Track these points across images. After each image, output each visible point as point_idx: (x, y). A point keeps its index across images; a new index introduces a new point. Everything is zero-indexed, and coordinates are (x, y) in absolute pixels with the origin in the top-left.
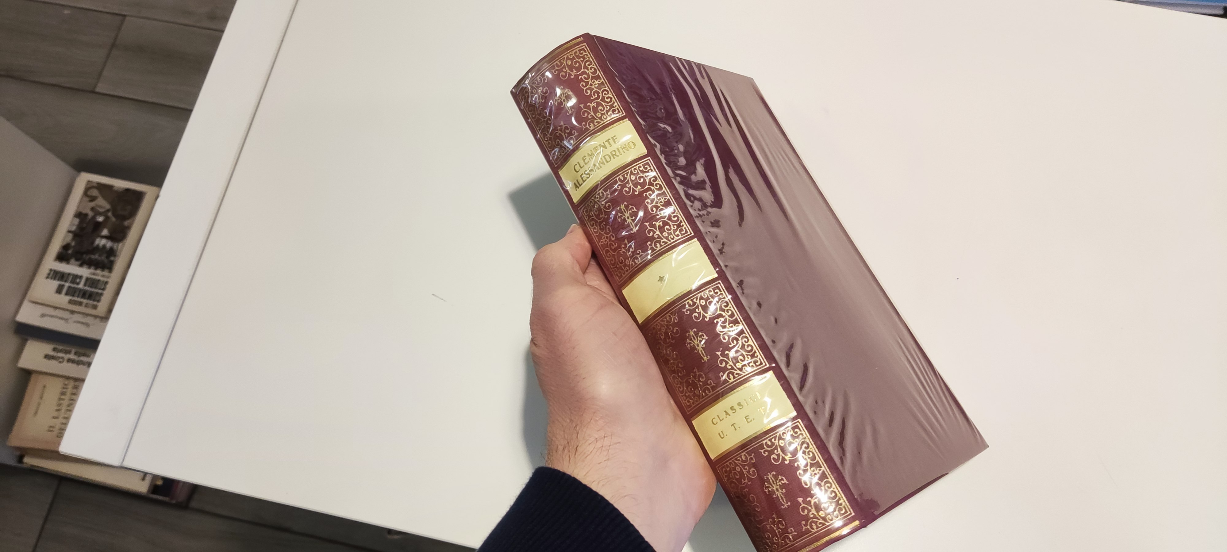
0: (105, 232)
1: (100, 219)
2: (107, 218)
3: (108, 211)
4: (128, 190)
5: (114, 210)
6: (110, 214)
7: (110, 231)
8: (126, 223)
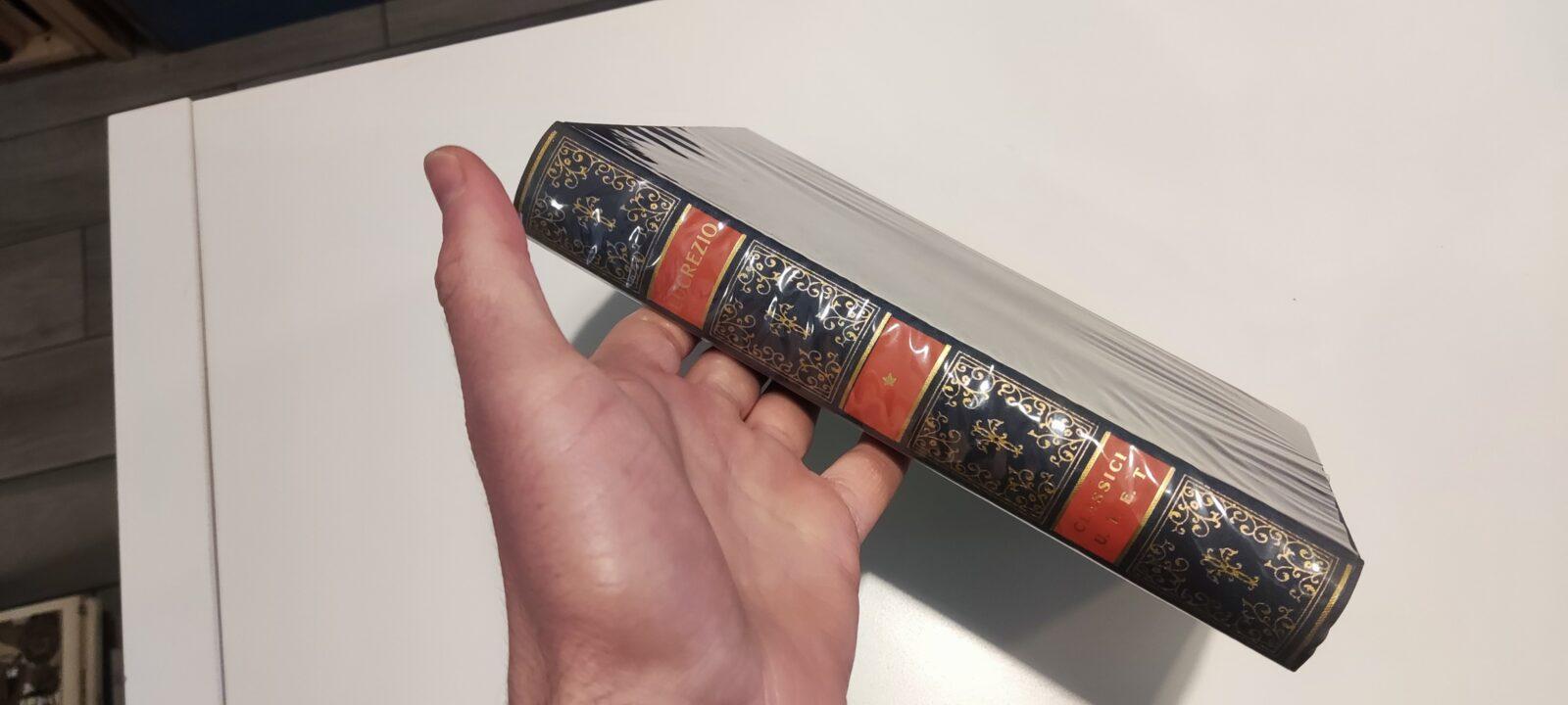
0: (28, 688)
1: (13, 673)
2: (22, 669)
3: (19, 657)
4: (34, 618)
5: (27, 653)
6: (24, 661)
7: (33, 684)
8: (53, 662)
